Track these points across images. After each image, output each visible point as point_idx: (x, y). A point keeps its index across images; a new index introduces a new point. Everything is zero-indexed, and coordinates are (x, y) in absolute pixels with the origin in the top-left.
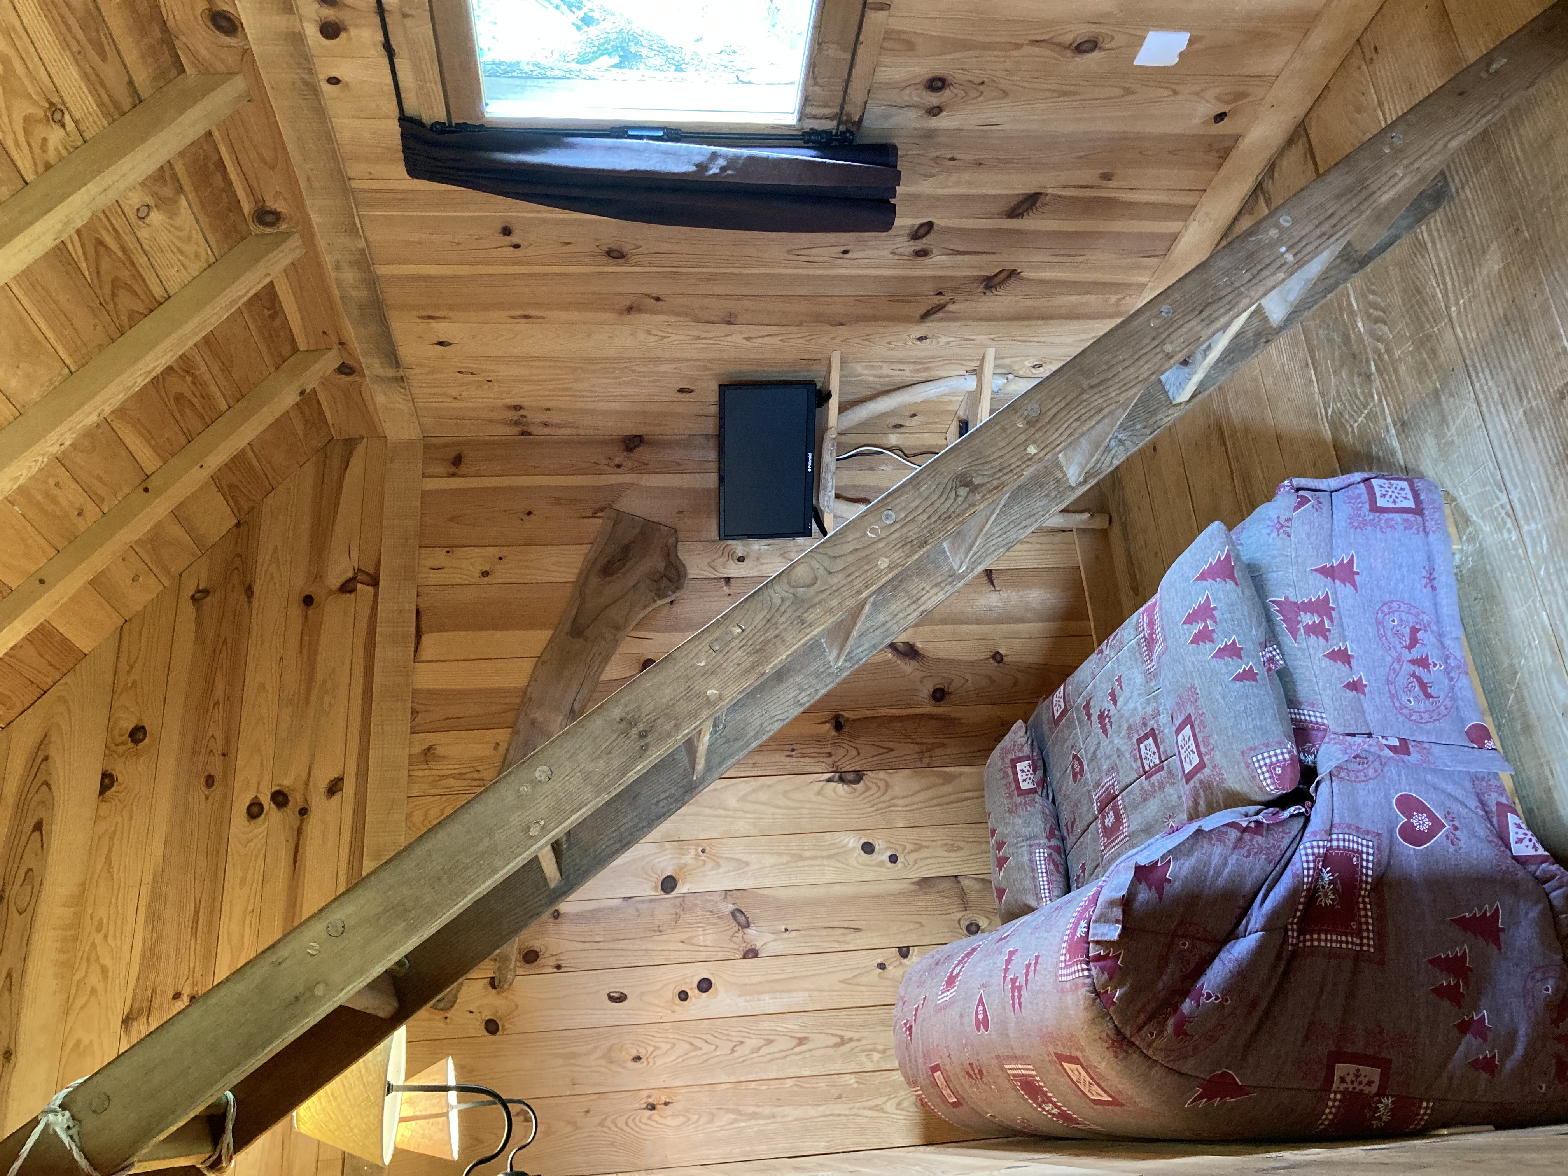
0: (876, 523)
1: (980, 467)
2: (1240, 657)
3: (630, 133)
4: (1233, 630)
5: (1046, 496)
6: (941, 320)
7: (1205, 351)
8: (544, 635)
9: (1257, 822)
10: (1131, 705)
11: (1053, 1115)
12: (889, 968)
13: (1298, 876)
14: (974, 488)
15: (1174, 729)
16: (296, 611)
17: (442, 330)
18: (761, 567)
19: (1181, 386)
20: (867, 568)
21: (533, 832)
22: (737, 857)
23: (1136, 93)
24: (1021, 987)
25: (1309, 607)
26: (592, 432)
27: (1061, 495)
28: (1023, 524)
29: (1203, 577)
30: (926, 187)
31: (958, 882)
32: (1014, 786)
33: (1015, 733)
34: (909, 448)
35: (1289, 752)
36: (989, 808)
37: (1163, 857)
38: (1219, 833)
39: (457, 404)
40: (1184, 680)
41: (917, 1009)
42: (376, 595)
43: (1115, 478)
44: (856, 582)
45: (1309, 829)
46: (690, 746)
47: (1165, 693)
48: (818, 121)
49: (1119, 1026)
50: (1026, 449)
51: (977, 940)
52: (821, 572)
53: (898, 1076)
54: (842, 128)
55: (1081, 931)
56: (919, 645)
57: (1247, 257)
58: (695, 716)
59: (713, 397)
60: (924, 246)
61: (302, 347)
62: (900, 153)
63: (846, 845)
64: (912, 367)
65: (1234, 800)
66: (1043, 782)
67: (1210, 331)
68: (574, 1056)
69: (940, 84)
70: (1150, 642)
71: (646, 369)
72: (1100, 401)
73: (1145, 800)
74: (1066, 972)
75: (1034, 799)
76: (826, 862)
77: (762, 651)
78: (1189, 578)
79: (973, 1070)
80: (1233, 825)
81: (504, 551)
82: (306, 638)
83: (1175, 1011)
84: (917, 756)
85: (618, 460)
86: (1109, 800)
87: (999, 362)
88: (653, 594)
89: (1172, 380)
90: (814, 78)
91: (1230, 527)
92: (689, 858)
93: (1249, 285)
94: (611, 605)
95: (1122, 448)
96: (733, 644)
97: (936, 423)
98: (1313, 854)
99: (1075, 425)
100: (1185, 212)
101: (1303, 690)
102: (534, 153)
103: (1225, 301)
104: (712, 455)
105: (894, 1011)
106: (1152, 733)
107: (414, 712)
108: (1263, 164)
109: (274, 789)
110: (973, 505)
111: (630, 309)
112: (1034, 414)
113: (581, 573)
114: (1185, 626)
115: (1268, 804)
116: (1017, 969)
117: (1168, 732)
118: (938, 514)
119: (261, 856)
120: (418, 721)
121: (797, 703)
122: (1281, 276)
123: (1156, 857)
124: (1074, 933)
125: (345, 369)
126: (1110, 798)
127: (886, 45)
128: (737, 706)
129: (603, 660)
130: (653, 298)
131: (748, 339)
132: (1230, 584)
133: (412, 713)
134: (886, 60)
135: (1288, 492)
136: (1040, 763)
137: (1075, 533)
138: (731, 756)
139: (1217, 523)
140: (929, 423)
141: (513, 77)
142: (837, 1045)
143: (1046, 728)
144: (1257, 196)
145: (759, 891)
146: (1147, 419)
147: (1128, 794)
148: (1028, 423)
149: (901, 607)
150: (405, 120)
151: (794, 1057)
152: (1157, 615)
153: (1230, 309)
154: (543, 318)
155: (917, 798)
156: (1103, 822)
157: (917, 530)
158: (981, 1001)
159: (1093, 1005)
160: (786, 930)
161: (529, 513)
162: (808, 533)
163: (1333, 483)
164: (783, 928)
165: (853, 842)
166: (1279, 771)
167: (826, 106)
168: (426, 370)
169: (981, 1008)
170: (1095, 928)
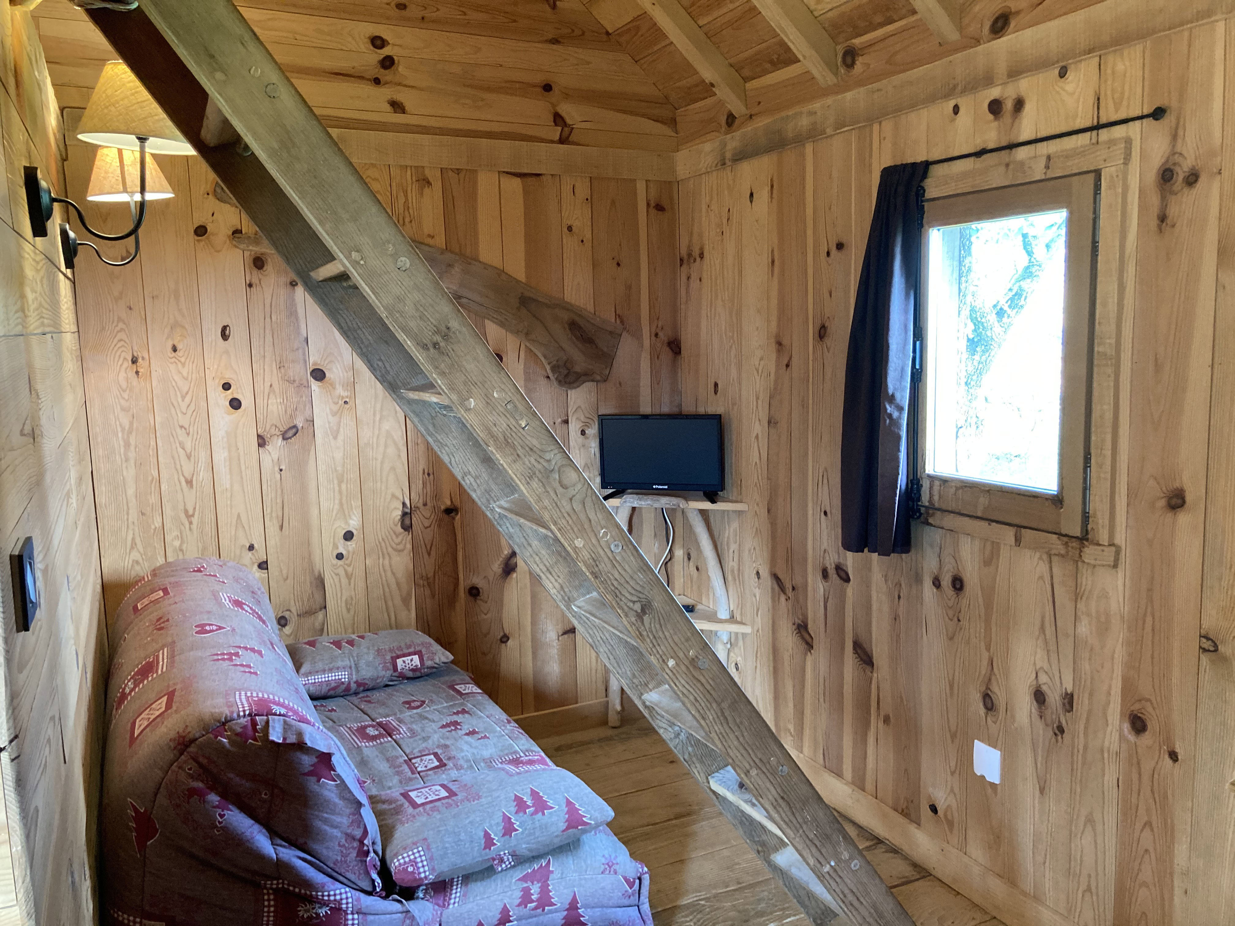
0: (612, 536)
1: (657, 621)
2: (503, 836)
3: (918, 343)
4: (526, 829)
5: (634, 676)
6: (773, 589)
7: (751, 801)
8: (520, 274)
9: (367, 853)
10: (465, 747)
11: (124, 689)
12: (250, 554)
13: (323, 887)
14: (640, 616)
15: (445, 783)
16: (539, 78)
17: (763, 195)
18: (577, 448)
19: (722, 783)
20: (575, 529)
21: (354, 254)
22: (341, 429)
23: (953, 741)
24: (230, 659)
25: (545, 891)
26: (683, 314)
27: (635, 687)
28: (611, 657)
29: (569, 803)
30: (877, 576)
31: (321, 609)
32: (399, 653)
33: (443, 654)
34: (671, 564)
35: (426, 877)
36: (383, 633)
37: (339, 776)
38: (359, 821)
39: (704, 207)
40: (485, 790)
41: (216, 576)
42: (552, 142)
43: (649, 731)
44: (563, 521)
45: (362, 895)
46: (429, 387)
47: (475, 774)
48: (928, 492)
49: (197, 742)
50: (672, 657)
51: (272, 625)
52: (571, 492)
53: (161, 561)
54: (923, 510)
55: (276, 709)
56: (514, 575)
57: (826, 835)
58: (452, 388)
59: (711, 410)
60: (830, 576)
61: (748, 85)
62: (904, 555)
63: (351, 518)
64: (736, 568)
65: (387, 833)
66: (403, 677)
67: (767, 806)
68: (177, 298)
69: (958, 586)
70: (516, 762)
71: (733, 356)
72: (711, 717)
73: (388, 760)
74: (243, 697)
75: (388, 669)
76: (337, 502)
77: (506, 444)
78: (568, 792)
79: (164, 622)
80: (365, 832)
81: (588, 244)
82: (517, 85)
83: (208, 788)
84: (424, 574)
85: (661, 334)
86: (388, 731)
87: (740, 637)
88: (555, 362)
89: (728, 775)
90: (962, 487)
91: (609, 824)
92: (340, 391)
93: (804, 837)
94: (545, 327)
95: (673, 736)
96: (512, 420)
97: (692, 587)
98: (341, 899)
99: (692, 698)
100: (859, 783)
101: (476, 888)
102: (902, 267)
103: (792, 818)
104: (666, 409)
105: (215, 558)
106: (442, 765)
107: (458, 171)
108: (897, 844)
109: (395, 58)
110: (626, 615)
111: (779, 344)
112: (700, 663)
113: (571, 305)
114: (529, 791)
115: (383, 861)
116: (247, 657)
117: (443, 778)
118: (619, 587)
119: (340, 47)
120: (450, 173)
121: (465, 474)
122: (812, 861)
123: (339, 770)
124: (275, 703)
125: (731, 119)
126: (390, 731)
127: (988, 545)
128: (463, 426)
129: (502, 322)
130: (789, 362)
131: (757, 437)
132: (563, 826)
133: (458, 169)
134: (977, 542)
135: (638, 871)
136: (418, 674)
137: (606, 699)
138: (421, 421)
139: (613, 814)
140: (692, 582)
141: (960, 251)
142: (186, 511)
143: (447, 678)
144: (872, 840)
145: (313, 447)
146: (695, 755)
147: (393, 746)
148: (693, 659)
149: (544, 560)
150: (926, 165)
151: (176, 477)
152: (538, 767)
153: (784, 821)
154: (772, 276)
155: (389, 574)
156: (370, 726)
157: (606, 569)
158: (220, 628)
159: (215, 720)
160: (281, 470)
161: (618, 264)
162: (604, 485)
163: (646, 907)
164: (283, 467)
165: (354, 524)
166: (410, 869)
167: (940, 497)
168: (731, 182)
169: (215, 628)
170: (279, 720)
